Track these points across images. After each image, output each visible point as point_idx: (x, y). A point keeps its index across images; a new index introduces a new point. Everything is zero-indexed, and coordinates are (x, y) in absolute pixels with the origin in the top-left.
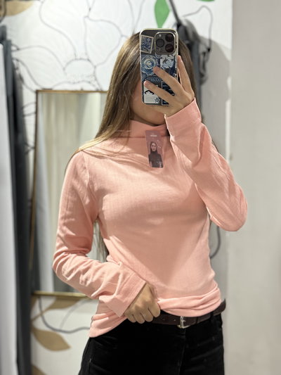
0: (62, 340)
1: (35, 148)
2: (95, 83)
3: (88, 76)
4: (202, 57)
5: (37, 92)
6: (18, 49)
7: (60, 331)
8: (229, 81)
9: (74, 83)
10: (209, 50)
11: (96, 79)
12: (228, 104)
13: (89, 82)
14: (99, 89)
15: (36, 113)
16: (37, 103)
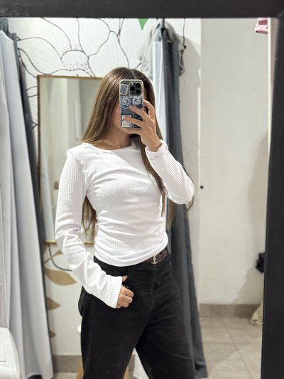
0: (69, 276)
1: (39, 125)
2: (89, 70)
3: (83, 65)
4: (180, 54)
5: (38, 77)
6: (20, 40)
7: (68, 270)
8: (200, 72)
9: (70, 71)
10: (185, 47)
11: (89, 67)
12: (199, 90)
13: (84, 70)
14: (93, 76)
15: (38, 95)
16: (38, 87)
